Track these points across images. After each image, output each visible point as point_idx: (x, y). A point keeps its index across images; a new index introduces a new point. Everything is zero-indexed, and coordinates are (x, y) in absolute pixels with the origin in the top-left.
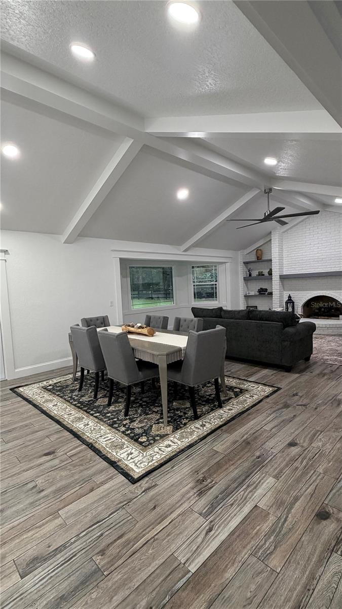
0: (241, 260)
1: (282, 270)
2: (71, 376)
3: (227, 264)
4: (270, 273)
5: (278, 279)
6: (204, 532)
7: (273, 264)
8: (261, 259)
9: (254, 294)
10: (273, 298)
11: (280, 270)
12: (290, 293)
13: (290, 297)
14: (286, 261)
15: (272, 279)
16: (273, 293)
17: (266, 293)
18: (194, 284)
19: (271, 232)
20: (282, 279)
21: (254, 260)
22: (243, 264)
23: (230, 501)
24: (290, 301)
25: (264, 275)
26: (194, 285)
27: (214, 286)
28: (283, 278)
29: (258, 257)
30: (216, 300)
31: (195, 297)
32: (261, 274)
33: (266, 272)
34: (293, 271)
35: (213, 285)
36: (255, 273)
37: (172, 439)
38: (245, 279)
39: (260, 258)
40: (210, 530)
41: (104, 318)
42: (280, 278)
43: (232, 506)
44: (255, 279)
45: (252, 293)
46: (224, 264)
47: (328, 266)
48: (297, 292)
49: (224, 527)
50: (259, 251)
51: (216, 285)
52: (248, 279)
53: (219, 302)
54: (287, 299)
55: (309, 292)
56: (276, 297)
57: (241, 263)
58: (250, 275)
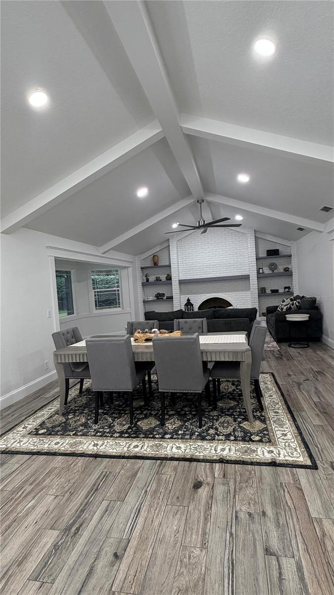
0: (138, 266)
1: (179, 275)
3: (129, 269)
4: (169, 278)
5: (178, 284)
7: (172, 269)
8: (158, 265)
9: (152, 299)
10: (174, 301)
12: (189, 296)
13: (188, 300)
14: (182, 267)
15: (172, 284)
16: (174, 297)
17: (165, 298)
18: (95, 290)
19: (169, 239)
20: (181, 284)
21: (150, 265)
22: (140, 269)
24: (189, 304)
25: (161, 280)
26: (95, 292)
27: (117, 292)
28: (182, 282)
29: (154, 263)
30: (119, 307)
31: (96, 306)
32: (158, 279)
33: (164, 278)
34: (188, 277)
35: (115, 291)
36: (152, 279)
38: (143, 285)
39: (157, 263)
44: (153, 284)
45: (151, 298)
46: (126, 270)
47: (218, 272)
48: (193, 295)
50: (156, 257)
52: (146, 284)
53: (123, 309)
54: (186, 302)
55: (204, 295)
56: (176, 301)
57: (138, 268)
58: (148, 280)
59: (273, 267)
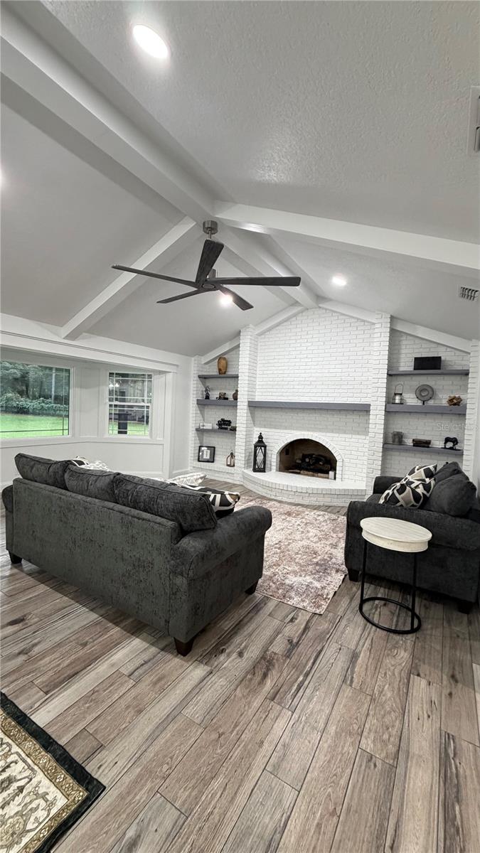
0: (194, 371)
1: (253, 393)
3: (168, 375)
4: (235, 397)
5: (246, 407)
7: (239, 382)
8: (225, 373)
9: (211, 428)
10: (237, 436)
11: (250, 393)
12: (262, 429)
13: (261, 437)
14: (261, 380)
17: (229, 428)
18: (112, 403)
19: (239, 332)
20: (252, 408)
25: (227, 399)
26: (111, 406)
27: (145, 409)
28: (254, 406)
29: (220, 370)
32: (223, 397)
33: (230, 395)
34: (268, 397)
36: (214, 395)
38: (199, 403)
39: (223, 371)
42: (249, 406)
44: (214, 404)
46: (163, 376)
47: (319, 395)
50: (223, 361)
51: (148, 407)
52: (205, 402)
53: (151, 435)
55: (288, 431)
56: (240, 436)
57: (194, 377)
59: (425, 393)
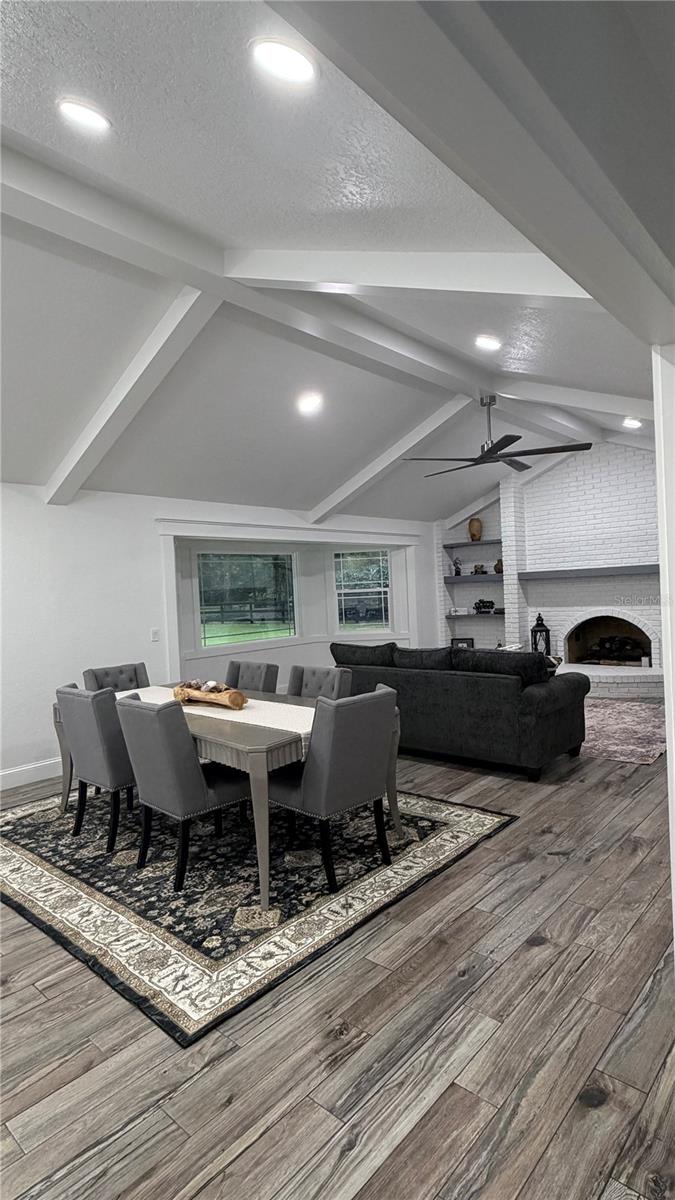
0: (437, 540)
1: (523, 563)
2: (58, 801)
3: (408, 549)
4: (499, 569)
5: (516, 582)
6: (337, 1152)
8: (480, 539)
9: (466, 614)
10: (506, 620)
11: (519, 563)
12: (541, 610)
13: (540, 619)
14: (532, 543)
15: (502, 581)
16: (506, 611)
17: (492, 612)
19: (498, 484)
20: (523, 582)
21: (466, 541)
22: (442, 549)
23: (396, 1076)
24: (539, 627)
25: (485, 573)
26: (339, 595)
28: (525, 579)
29: (473, 536)
30: (385, 625)
31: (341, 619)
32: (480, 571)
33: (490, 567)
34: (545, 566)
36: (467, 569)
37: (277, 939)
38: (448, 582)
39: (478, 536)
40: (351, 1146)
41: (135, 670)
42: (520, 580)
43: (400, 1088)
44: (467, 581)
45: (463, 611)
46: (403, 550)
48: (555, 608)
49: (383, 1136)
50: (476, 523)
51: (385, 593)
52: (454, 580)
53: (393, 629)
54: (535, 623)
55: (579, 608)
56: (511, 620)
57: (438, 548)
58: (458, 573)
